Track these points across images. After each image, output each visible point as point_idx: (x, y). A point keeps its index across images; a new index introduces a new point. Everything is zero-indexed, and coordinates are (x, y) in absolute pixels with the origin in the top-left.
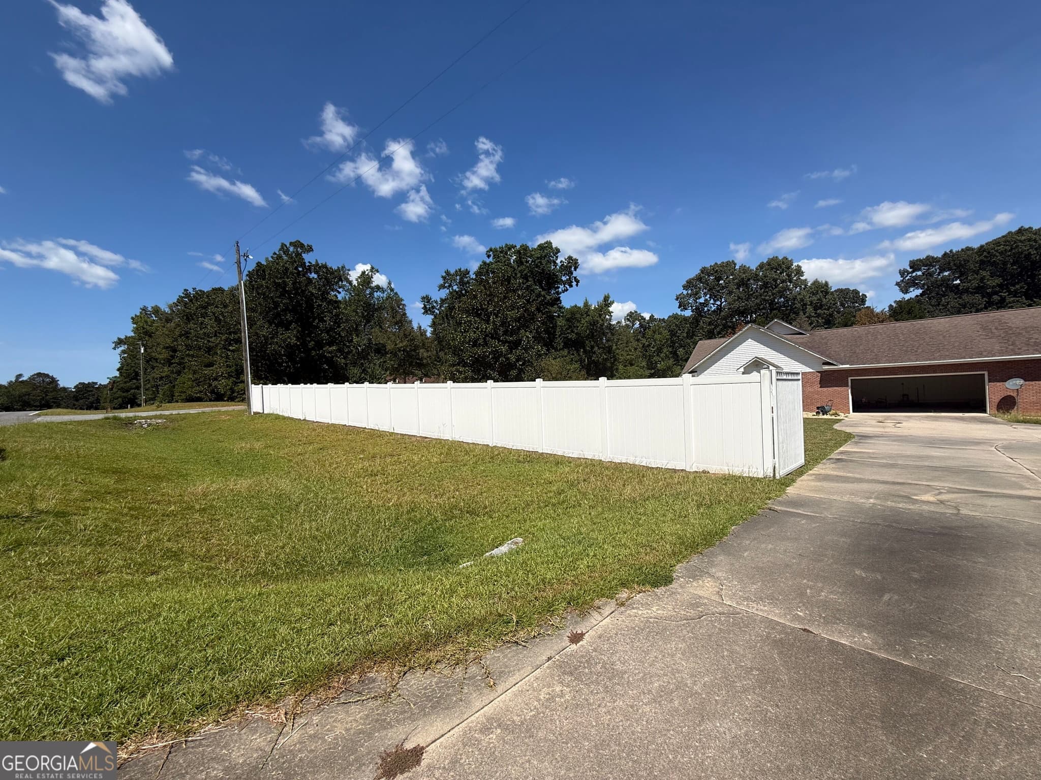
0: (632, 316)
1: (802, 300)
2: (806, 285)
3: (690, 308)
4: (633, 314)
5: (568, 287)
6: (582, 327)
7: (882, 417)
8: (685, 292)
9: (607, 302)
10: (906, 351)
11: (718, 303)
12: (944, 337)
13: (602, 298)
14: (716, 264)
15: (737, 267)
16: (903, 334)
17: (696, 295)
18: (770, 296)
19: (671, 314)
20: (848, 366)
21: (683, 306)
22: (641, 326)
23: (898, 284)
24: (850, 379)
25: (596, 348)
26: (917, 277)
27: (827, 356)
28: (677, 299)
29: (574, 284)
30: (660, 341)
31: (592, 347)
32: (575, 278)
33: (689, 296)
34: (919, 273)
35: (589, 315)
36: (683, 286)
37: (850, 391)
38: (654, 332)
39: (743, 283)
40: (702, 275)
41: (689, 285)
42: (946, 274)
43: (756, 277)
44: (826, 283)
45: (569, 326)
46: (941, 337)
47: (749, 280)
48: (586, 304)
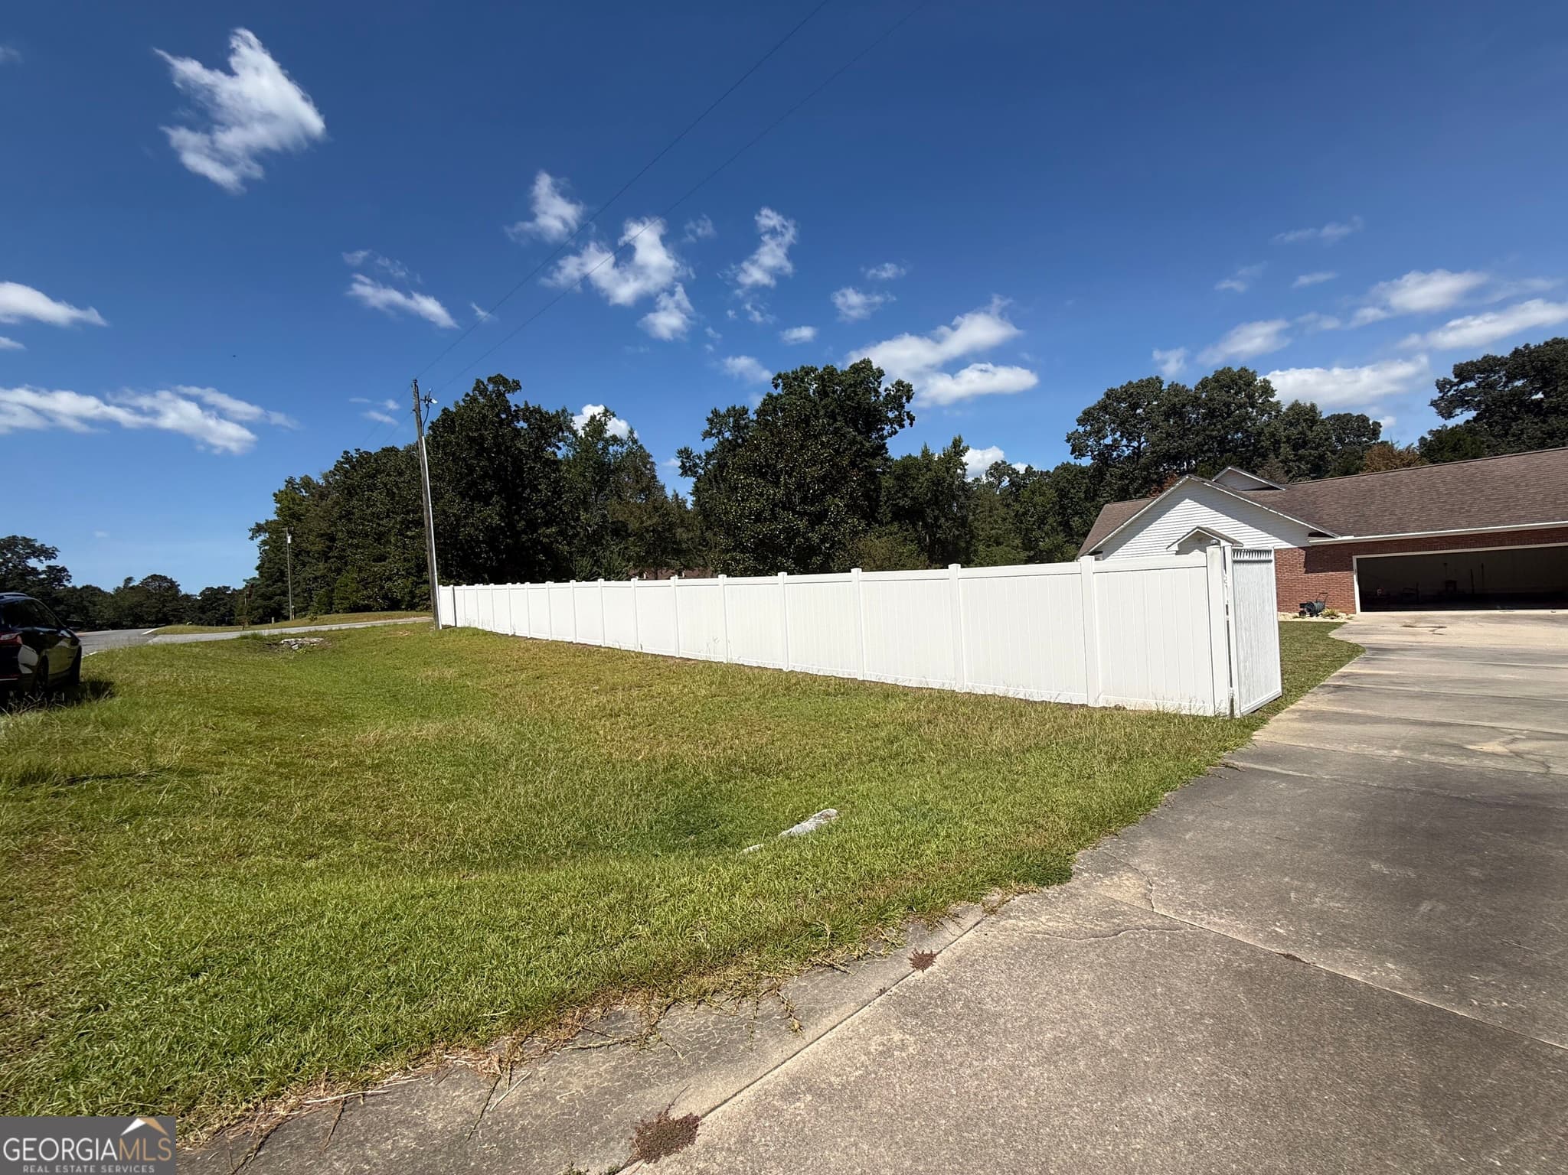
0: (998, 470)
1: (1272, 435)
2: (1278, 412)
3: (1090, 453)
4: (999, 465)
5: (897, 427)
6: (921, 487)
7: (1409, 617)
8: (1081, 429)
9: (958, 449)
10: (1452, 511)
11: (1135, 444)
12: (1517, 486)
13: (951, 444)
14: (1130, 383)
15: (1165, 387)
16: (1445, 484)
17: (1099, 433)
18: (1219, 431)
19: (1059, 465)
20: (1351, 537)
21: (1078, 450)
22: (1012, 483)
23: (1434, 404)
24: (1355, 558)
25: (943, 520)
26: (1464, 392)
27: (1315, 523)
28: (1068, 441)
29: (907, 422)
30: (1042, 506)
31: (936, 519)
32: (908, 413)
33: (1089, 434)
34: (1471, 385)
35: (930, 470)
36: (1078, 421)
37: (1355, 577)
38: (1033, 493)
39: (1175, 412)
40: (1108, 402)
41: (1087, 417)
42: (1519, 384)
43: (1195, 401)
44: (1313, 406)
45: (901, 487)
46: (1511, 487)
47: (1184, 406)
48: (926, 453)
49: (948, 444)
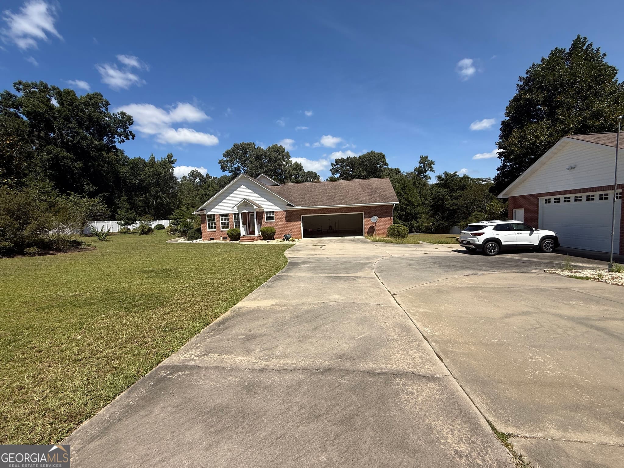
0: (194, 174)
1: (289, 172)
2: (291, 164)
3: (228, 170)
4: (195, 172)
5: (125, 139)
6: (145, 175)
7: (316, 241)
8: (225, 159)
9: (170, 162)
10: (329, 199)
11: (246, 169)
12: (346, 191)
13: (166, 157)
14: (243, 143)
15: (256, 147)
16: (328, 189)
17: (231, 161)
18: (272, 167)
20: (300, 207)
21: (224, 168)
22: (201, 181)
23: (331, 170)
24: (302, 216)
25: (160, 193)
26: (337, 168)
27: (290, 201)
28: (219, 163)
29: (131, 137)
30: (212, 191)
31: (157, 192)
32: (131, 132)
33: (227, 161)
34: (339, 166)
35: (153, 167)
36: (223, 155)
37: (302, 224)
38: (209, 185)
39: (258, 157)
40: (235, 149)
41: (227, 154)
42: (348, 168)
43: (265, 154)
44: (301, 164)
45: (133, 173)
46: (345, 192)
47: (261, 155)
48: (153, 159)
49: (165, 157)
